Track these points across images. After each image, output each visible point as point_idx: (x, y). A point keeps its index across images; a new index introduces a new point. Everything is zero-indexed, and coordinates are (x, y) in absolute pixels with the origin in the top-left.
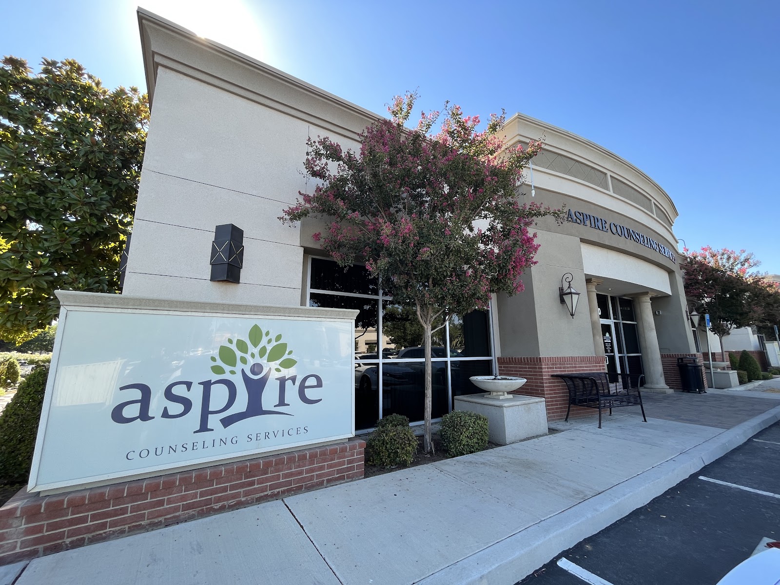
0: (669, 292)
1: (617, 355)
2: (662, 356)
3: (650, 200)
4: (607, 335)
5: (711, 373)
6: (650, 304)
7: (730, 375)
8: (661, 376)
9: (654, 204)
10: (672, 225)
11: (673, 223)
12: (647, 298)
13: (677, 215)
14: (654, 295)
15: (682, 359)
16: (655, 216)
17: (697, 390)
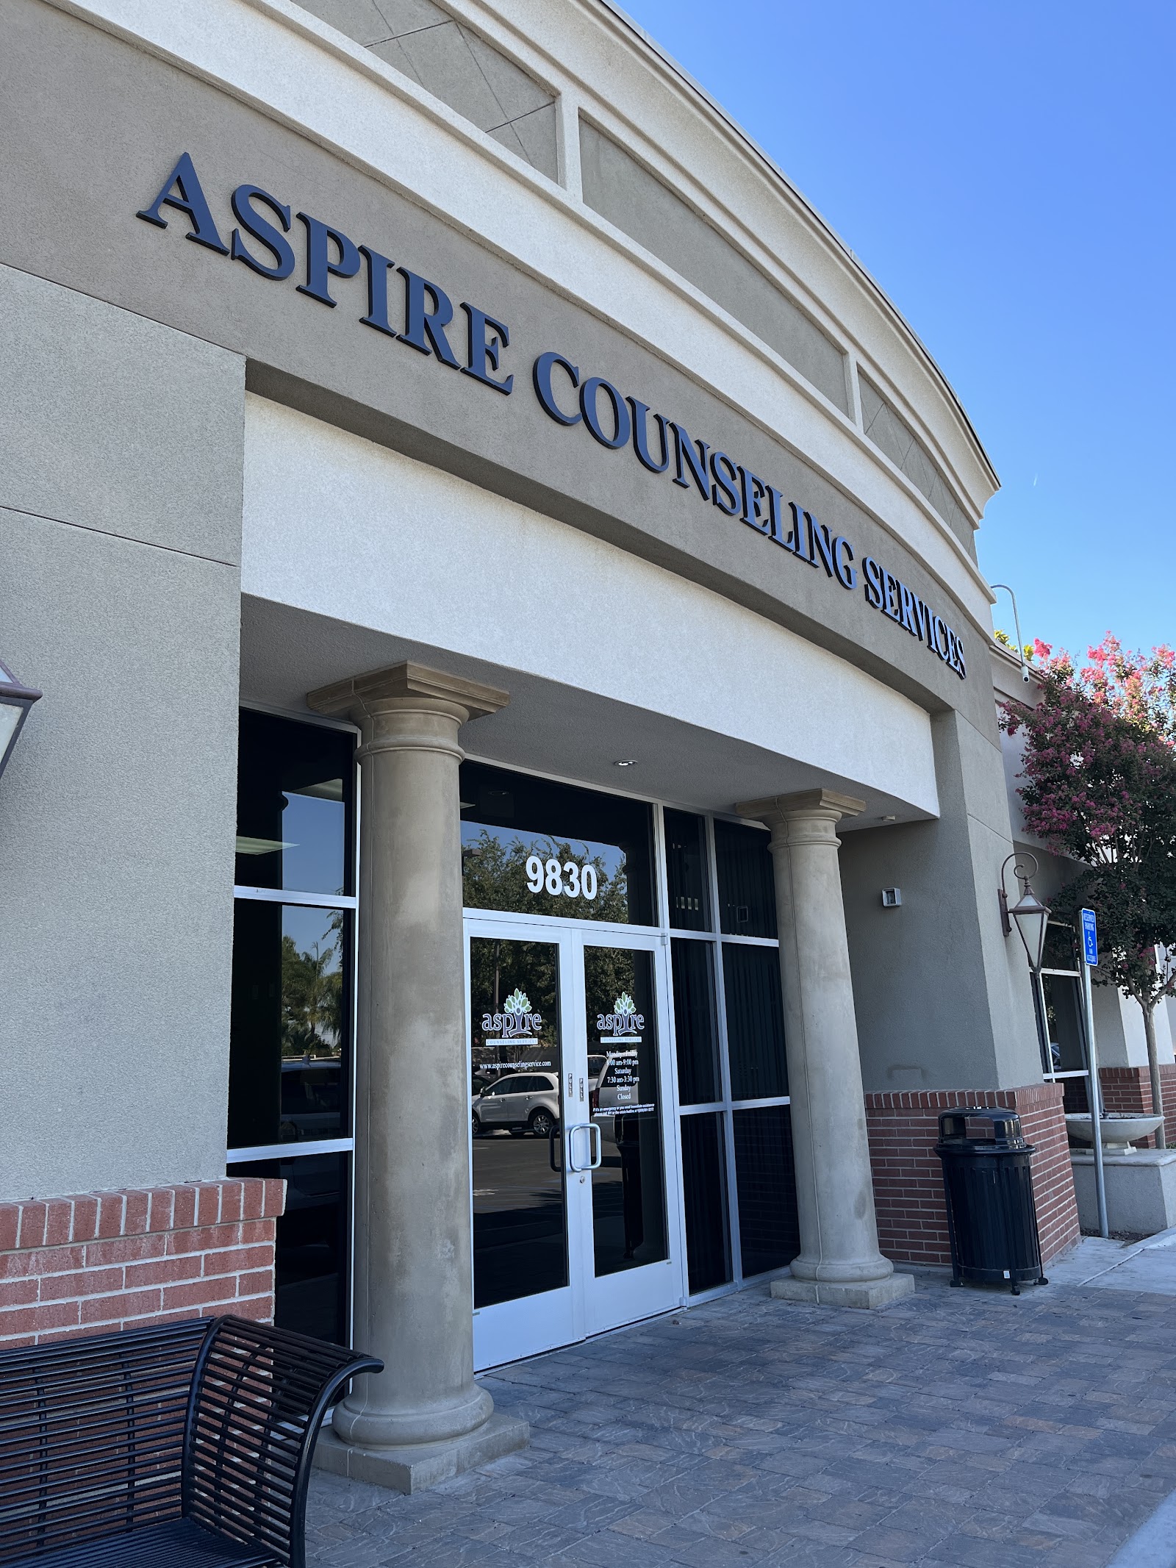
0: (929, 803)
1: (673, 1111)
2: (874, 1106)
3: (842, 352)
4: (625, 1005)
5: (1095, 1164)
6: (834, 851)
7: (1165, 1175)
8: (860, 1214)
9: (861, 371)
10: (974, 526)
11: (980, 516)
12: (821, 824)
13: (996, 484)
14: (857, 808)
15: (959, 1120)
16: (858, 430)
17: (1007, 1274)
